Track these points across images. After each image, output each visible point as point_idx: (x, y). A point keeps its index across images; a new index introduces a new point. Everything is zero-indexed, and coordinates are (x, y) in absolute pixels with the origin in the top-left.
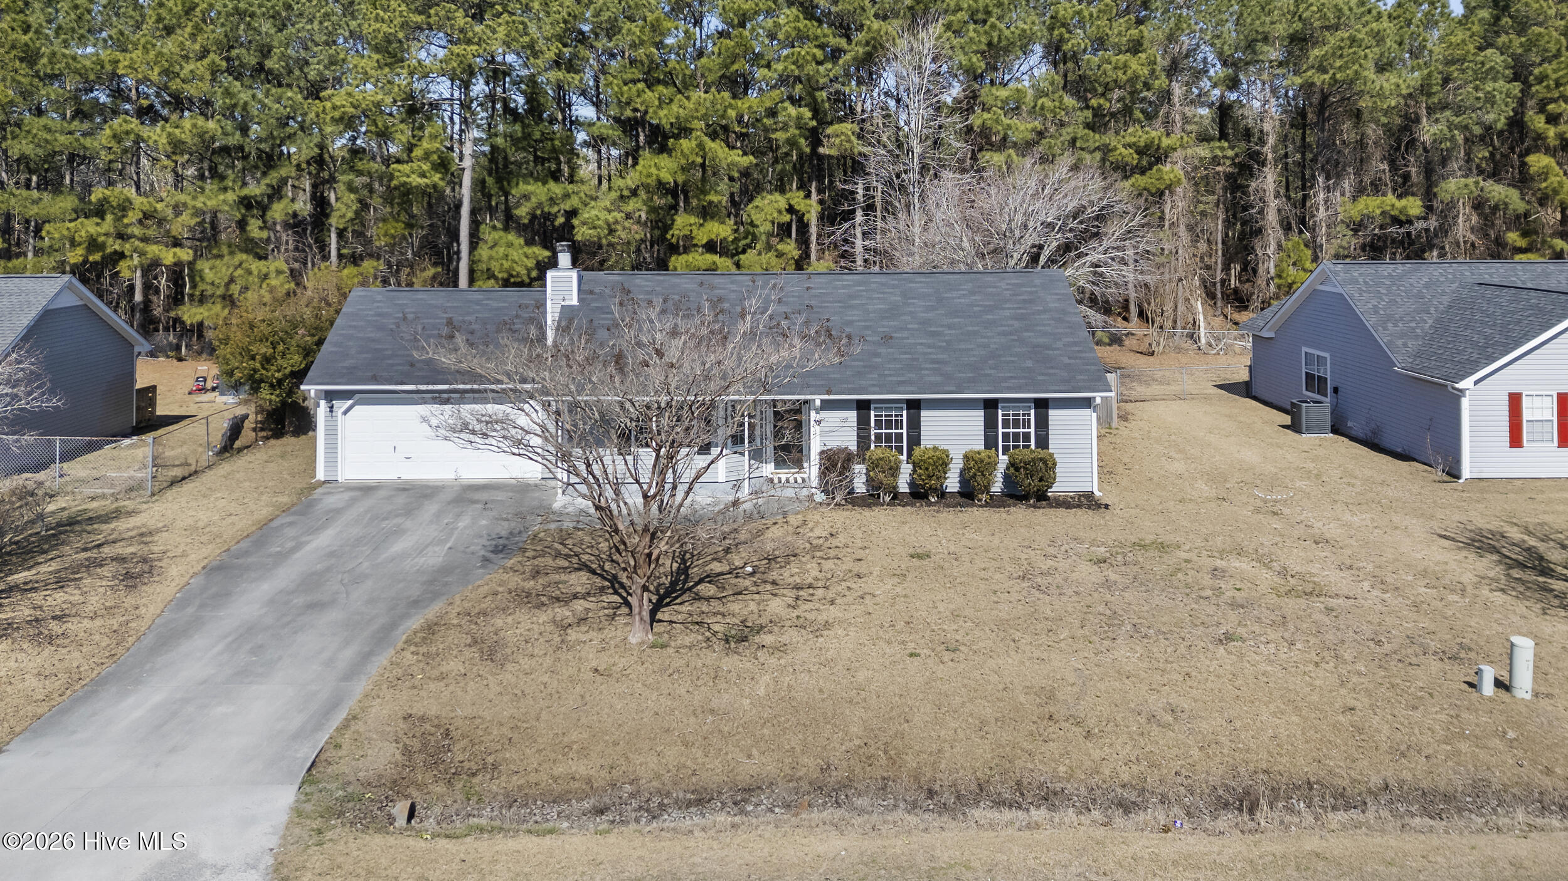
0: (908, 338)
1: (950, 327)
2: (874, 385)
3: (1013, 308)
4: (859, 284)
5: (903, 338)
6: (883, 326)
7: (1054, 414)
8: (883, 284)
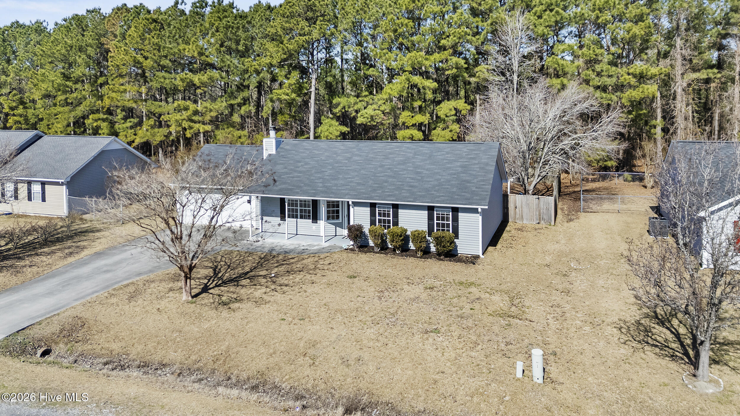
0: (405, 174)
1: (427, 170)
2: (377, 196)
3: (463, 162)
4: (398, 147)
5: (403, 174)
6: (397, 168)
7: (461, 215)
8: (408, 148)
